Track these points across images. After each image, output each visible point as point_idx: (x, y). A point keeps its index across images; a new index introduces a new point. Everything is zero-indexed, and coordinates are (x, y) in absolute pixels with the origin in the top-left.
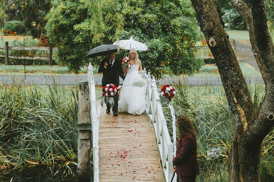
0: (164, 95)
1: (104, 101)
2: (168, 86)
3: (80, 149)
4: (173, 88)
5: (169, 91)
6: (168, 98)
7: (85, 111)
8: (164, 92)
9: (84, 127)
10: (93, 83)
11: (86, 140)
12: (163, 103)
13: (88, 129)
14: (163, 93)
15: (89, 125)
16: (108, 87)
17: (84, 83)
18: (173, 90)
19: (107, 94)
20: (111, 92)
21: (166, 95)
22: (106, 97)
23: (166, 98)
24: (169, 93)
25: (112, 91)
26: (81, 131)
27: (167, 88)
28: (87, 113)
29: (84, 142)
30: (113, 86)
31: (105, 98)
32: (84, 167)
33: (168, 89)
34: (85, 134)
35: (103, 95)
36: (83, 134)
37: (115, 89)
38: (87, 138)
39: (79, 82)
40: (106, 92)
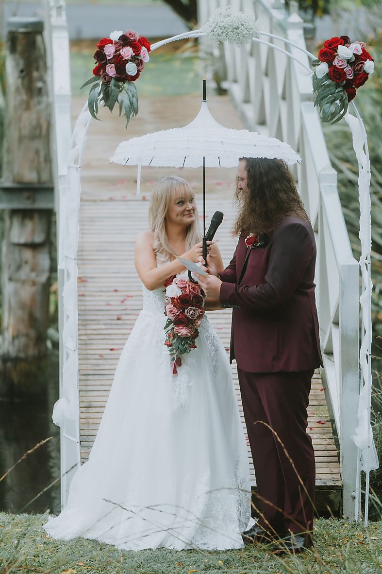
0: (328, 76)
1: (101, 96)
2: (345, 41)
3: (10, 279)
4: (363, 50)
5: (348, 61)
6: (345, 88)
7: (33, 137)
8: (330, 65)
9: (29, 198)
10: (60, 28)
11: (33, 246)
12: (326, 106)
13: (41, 204)
14: (323, 68)
15: (46, 189)
16: (116, 43)
17: (26, 25)
18: (365, 56)
19: (114, 69)
20: (127, 61)
21: (335, 74)
22: (108, 82)
23: (337, 86)
24: (348, 69)
25: (132, 57)
26: (14, 212)
27: (340, 47)
28: (38, 144)
29: (28, 254)
30: (135, 40)
31: (106, 84)
32: (26, 347)
33: (344, 52)
34: (29, 225)
35: (96, 72)
36: (22, 224)
37: (143, 48)
38: (39, 238)
39: (10, 24)
40: (110, 62)
